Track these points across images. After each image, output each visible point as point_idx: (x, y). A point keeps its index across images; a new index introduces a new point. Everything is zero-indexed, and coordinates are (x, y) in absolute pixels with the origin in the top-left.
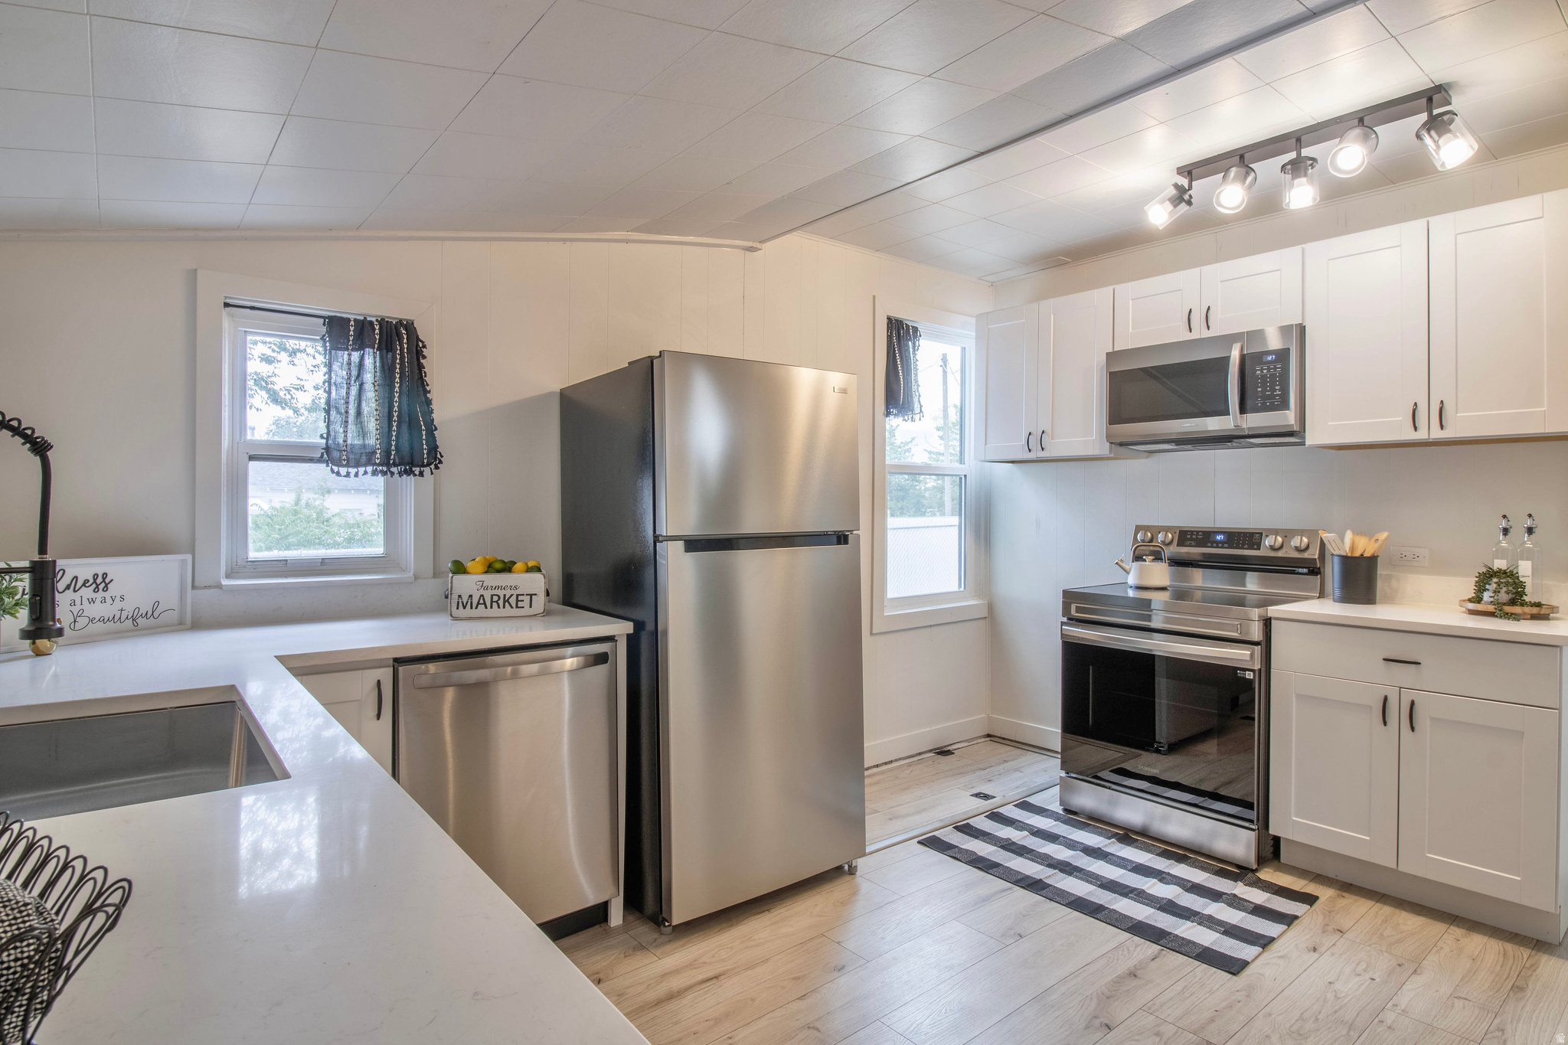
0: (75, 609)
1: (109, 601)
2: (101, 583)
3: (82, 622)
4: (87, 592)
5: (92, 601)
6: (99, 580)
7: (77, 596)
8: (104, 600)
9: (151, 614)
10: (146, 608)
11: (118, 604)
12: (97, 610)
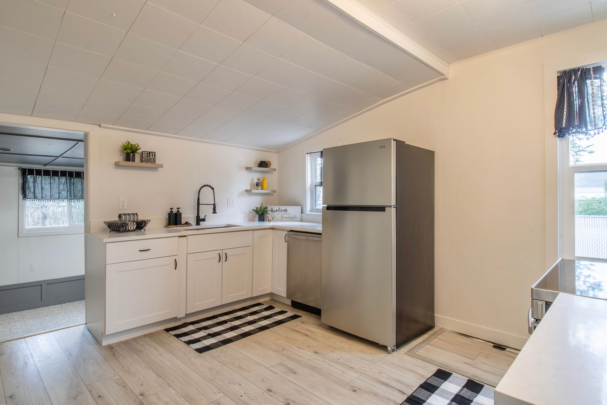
0: (282, 215)
1: (287, 214)
2: (286, 211)
3: (283, 217)
4: (284, 212)
5: (284, 214)
6: (285, 210)
7: (282, 213)
8: (286, 214)
9: (294, 218)
10: (293, 216)
11: (289, 215)
12: (285, 216)
